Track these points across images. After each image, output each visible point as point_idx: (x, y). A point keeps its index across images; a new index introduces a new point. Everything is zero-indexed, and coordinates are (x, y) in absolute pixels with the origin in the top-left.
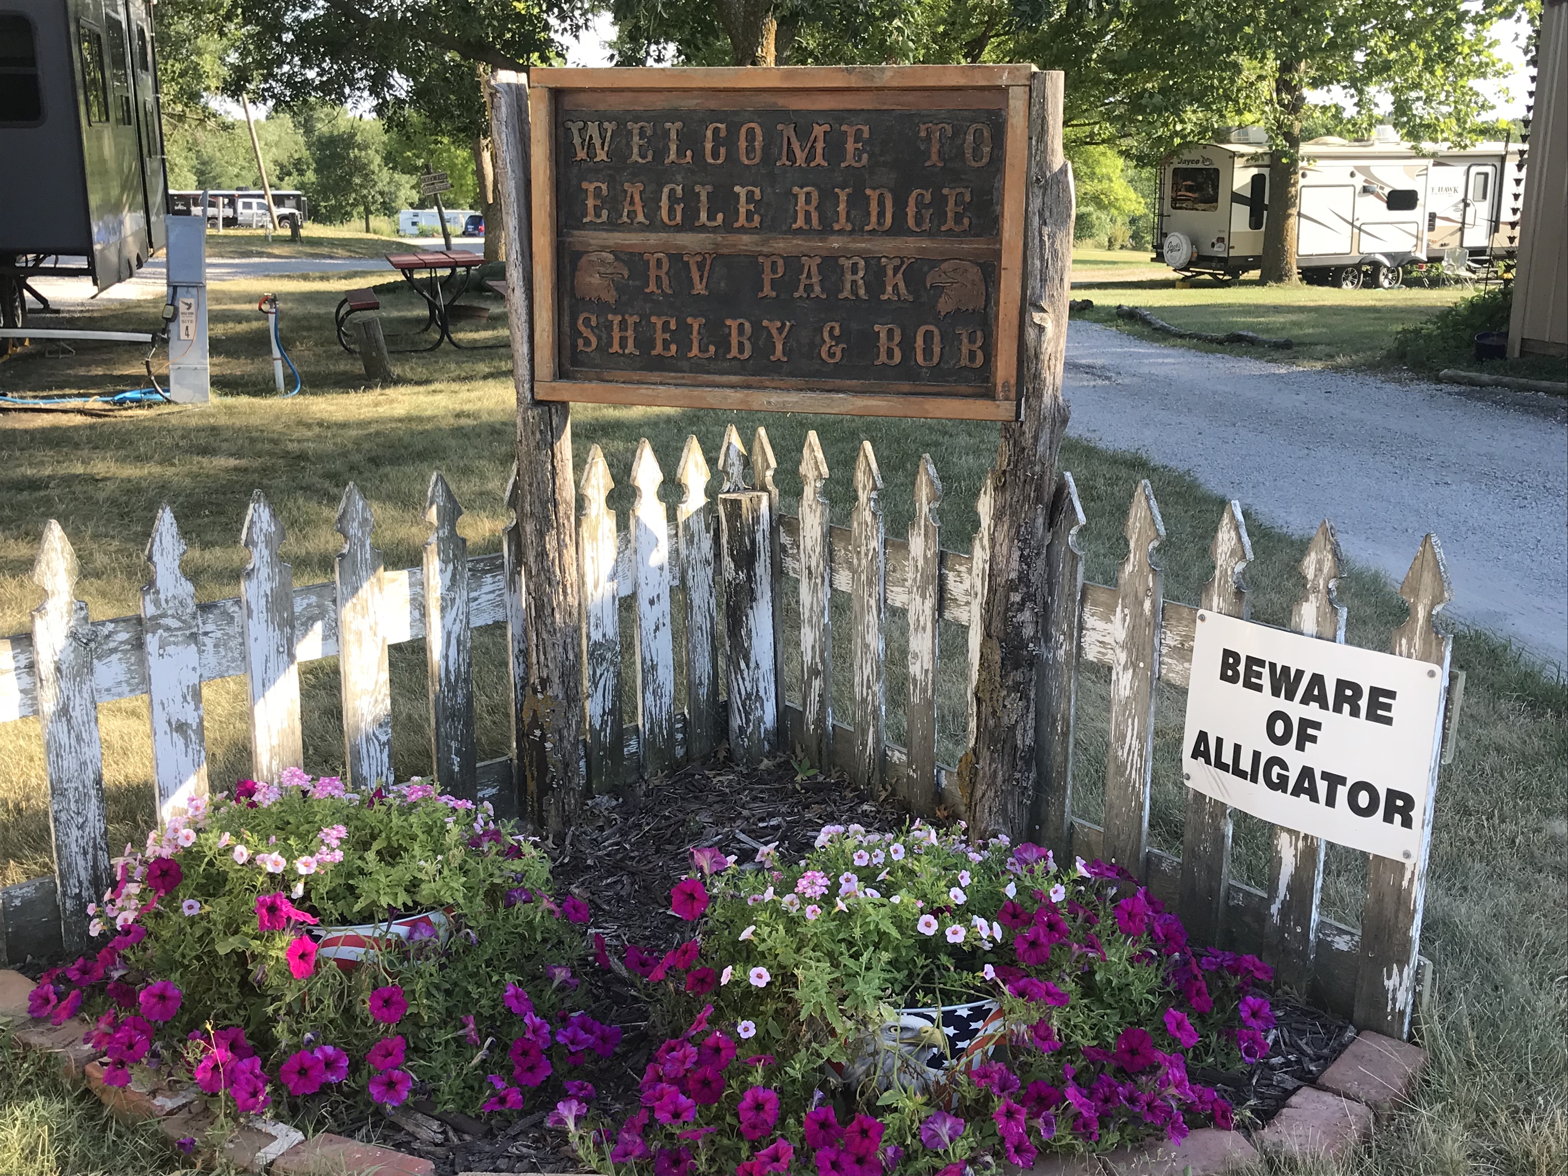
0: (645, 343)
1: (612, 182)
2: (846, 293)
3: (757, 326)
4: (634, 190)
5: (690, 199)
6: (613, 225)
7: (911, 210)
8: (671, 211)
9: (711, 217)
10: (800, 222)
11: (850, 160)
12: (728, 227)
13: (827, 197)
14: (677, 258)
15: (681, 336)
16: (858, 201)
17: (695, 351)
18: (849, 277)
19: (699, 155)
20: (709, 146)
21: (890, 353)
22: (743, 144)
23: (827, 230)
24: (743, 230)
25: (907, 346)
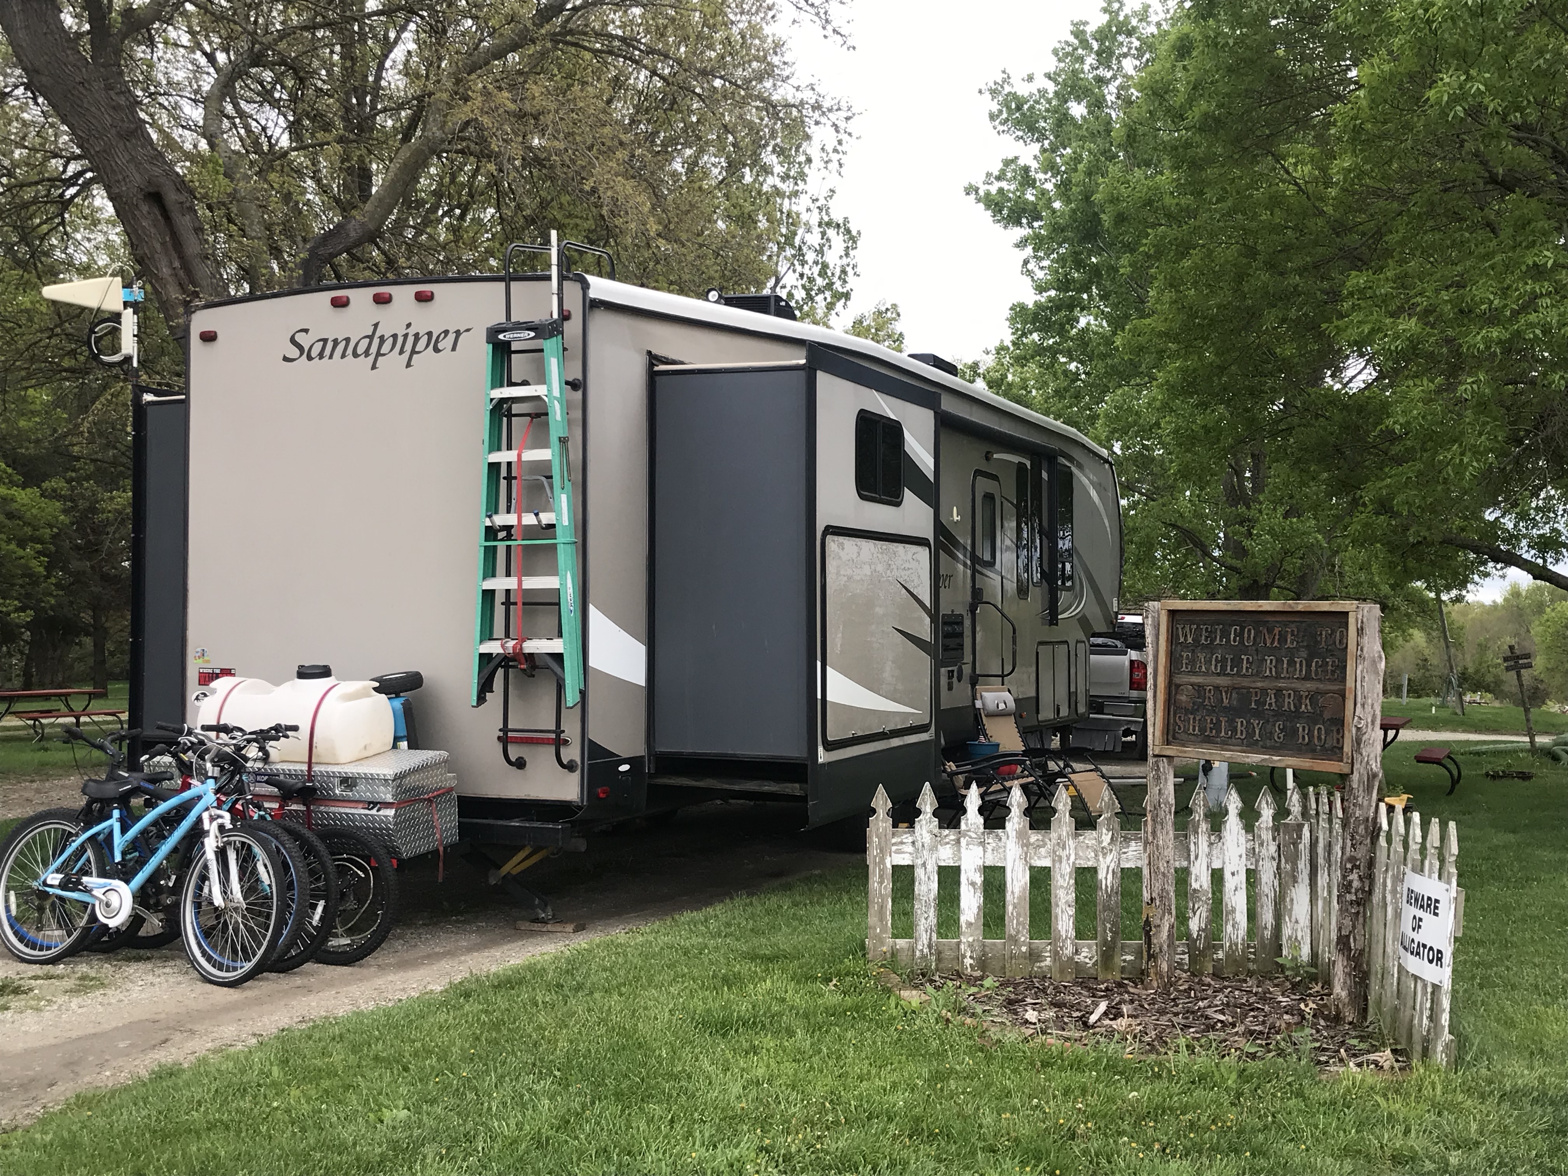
0: (1202, 730)
1: (1193, 651)
2: (1286, 708)
3: (1248, 722)
4: (1202, 656)
5: (1224, 661)
6: (1193, 673)
7: (1313, 668)
8: (1216, 666)
9: (1232, 670)
10: (1268, 673)
11: (1288, 645)
12: (1238, 674)
13: (1279, 661)
14: (1217, 688)
15: (1217, 726)
16: (1292, 663)
17: (1223, 734)
18: (1287, 700)
19: (1228, 641)
20: (1232, 636)
21: (1303, 737)
22: (1246, 635)
23: (1278, 677)
24: (1244, 676)
25: (1310, 734)
